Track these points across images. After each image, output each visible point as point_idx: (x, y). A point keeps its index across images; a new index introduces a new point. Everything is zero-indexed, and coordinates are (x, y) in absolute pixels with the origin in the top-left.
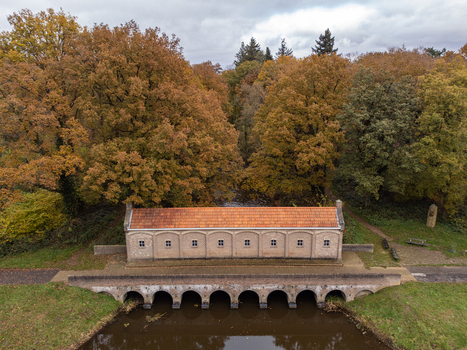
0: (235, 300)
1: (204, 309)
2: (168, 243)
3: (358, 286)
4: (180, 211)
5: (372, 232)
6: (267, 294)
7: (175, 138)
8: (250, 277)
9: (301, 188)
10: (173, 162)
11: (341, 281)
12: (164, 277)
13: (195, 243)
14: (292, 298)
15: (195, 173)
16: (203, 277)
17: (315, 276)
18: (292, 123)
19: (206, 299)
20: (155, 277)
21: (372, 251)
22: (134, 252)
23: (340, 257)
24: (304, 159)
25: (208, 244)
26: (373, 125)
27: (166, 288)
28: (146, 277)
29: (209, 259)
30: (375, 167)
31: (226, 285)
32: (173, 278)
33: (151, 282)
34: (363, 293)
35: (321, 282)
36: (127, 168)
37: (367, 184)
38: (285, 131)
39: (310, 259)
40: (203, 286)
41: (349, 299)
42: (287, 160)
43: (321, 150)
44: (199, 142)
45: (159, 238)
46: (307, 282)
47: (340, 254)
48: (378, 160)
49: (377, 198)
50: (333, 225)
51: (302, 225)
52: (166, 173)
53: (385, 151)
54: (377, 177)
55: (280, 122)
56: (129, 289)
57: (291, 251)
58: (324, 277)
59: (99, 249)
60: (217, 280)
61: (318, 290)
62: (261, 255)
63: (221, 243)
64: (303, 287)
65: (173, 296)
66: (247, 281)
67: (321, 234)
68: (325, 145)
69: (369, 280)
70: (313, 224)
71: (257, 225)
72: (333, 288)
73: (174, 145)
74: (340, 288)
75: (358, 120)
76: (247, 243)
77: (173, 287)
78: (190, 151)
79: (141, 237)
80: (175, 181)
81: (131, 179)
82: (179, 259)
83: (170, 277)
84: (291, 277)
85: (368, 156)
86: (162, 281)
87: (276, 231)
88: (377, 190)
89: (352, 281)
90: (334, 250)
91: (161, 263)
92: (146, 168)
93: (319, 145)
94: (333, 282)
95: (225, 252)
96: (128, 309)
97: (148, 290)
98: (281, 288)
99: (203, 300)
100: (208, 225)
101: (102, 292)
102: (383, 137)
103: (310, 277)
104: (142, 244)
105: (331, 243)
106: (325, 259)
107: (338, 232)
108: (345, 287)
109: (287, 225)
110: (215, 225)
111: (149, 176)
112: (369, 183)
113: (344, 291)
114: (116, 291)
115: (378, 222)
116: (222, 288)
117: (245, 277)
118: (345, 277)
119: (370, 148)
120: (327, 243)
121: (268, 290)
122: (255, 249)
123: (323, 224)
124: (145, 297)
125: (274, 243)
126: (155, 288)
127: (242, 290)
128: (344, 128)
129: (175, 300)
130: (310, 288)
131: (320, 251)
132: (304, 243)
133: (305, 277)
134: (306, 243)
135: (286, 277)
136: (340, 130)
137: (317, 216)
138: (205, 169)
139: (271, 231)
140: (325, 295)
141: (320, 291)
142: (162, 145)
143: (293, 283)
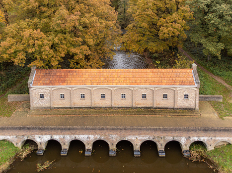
0: (113, 147)
1: (87, 156)
2: (62, 96)
3: (217, 138)
4: (72, 72)
5: (217, 82)
6: (139, 143)
7: (69, 19)
8: (125, 129)
9: (162, 48)
10: (68, 36)
11: (203, 134)
12: (55, 129)
13: (83, 96)
14: (161, 147)
15: (84, 43)
16: (87, 129)
17: (180, 130)
18: (155, 7)
19: (89, 147)
20: (48, 129)
21: (221, 100)
22: (36, 102)
23: (197, 107)
24: (165, 31)
25: (93, 97)
26: (214, 8)
27: (56, 137)
28: (40, 129)
29: (93, 108)
30: (217, 37)
31: (105, 135)
32: (62, 129)
33: (43, 132)
34: (222, 144)
35: (185, 134)
36: (31, 42)
37: (212, 49)
38: (150, 12)
39: (173, 109)
40: (87, 136)
41: (210, 148)
42: (152, 30)
43: (177, 26)
44: (87, 22)
45: (55, 93)
46: (173, 134)
47: (197, 106)
48: (220, 32)
49: (220, 58)
50: (191, 83)
51: (166, 84)
52: (62, 44)
53: (225, 26)
54: (219, 44)
55: (146, 6)
56: (26, 138)
57: (158, 102)
58: (188, 130)
59: (12, 97)
60: (98, 132)
61: (183, 141)
62: (134, 106)
63: (103, 96)
64: (170, 139)
65: (62, 144)
66: (123, 133)
67: (182, 90)
68: (179, 21)
69: (226, 133)
70: (175, 83)
71: (131, 84)
72: (196, 139)
73: (68, 25)
74: (202, 139)
75: (203, 5)
76: (124, 96)
77: (62, 136)
78: (81, 28)
79: (41, 92)
80: (69, 49)
81: (33, 50)
82: (71, 108)
83: (60, 129)
84: (160, 129)
85: (212, 30)
86: (53, 132)
87: (146, 88)
88: (219, 52)
89: (212, 134)
90: (193, 102)
91: (56, 111)
92: (45, 42)
93: (175, 22)
94: (195, 134)
95: (106, 103)
96: (24, 154)
97: (42, 139)
98: (151, 139)
99: (87, 148)
100: (92, 83)
101: (4, 140)
102: (223, 16)
103: (176, 130)
104: (42, 96)
105: (190, 96)
106: (186, 109)
107: (196, 89)
108: (206, 138)
109: (154, 83)
110: (98, 83)
111: (47, 48)
112: (213, 48)
113: (205, 142)
114: (16, 139)
115: (220, 73)
116: (102, 138)
117: (121, 129)
118: (206, 130)
119: (213, 24)
120: (186, 97)
121: (141, 140)
122: (130, 100)
123: (182, 83)
124: (38, 144)
125: (144, 96)
126: (47, 138)
127: (119, 140)
128: (193, 10)
129: (63, 147)
130: (176, 139)
131: (181, 103)
132: (168, 97)
133: (171, 130)
134: (170, 96)
135: (155, 130)
136: (190, 11)
137: (177, 76)
138: (91, 40)
139: (142, 88)
140: (189, 145)
141: (185, 142)
142: (58, 25)
143: (162, 135)
